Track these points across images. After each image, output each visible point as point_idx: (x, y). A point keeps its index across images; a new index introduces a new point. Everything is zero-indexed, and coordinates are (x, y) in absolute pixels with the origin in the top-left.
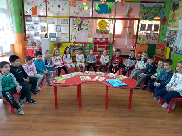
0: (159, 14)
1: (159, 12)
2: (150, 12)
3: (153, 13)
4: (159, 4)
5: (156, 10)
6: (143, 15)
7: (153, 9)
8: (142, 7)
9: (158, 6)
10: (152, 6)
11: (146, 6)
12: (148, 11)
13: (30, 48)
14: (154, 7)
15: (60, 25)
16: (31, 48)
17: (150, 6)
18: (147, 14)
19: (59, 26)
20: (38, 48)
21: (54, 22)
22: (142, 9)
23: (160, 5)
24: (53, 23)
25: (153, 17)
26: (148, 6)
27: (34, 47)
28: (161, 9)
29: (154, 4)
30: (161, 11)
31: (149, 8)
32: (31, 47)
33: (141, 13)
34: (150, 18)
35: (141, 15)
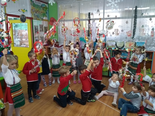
0: (46, 14)
1: (45, 12)
2: (40, 10)
3: (42, 13)
4: (45, 4)
5: (43, 9)
6: (35, 13)
7: (41, 8)
8: (32, 4)
9: (44, 6)
10: (40, 5)
11: (36, 4)
12: (38, 9)
14: (42, 6)
17: (39, 4)
18: (37, 12)
22: (33, 6)
23: (45, 6)
28: (46, 9)
29: (42, 3)
30: (47, 12)
31: (38, 6)
33: (32, 11)
34: (41, 17)
35: (33, 13)
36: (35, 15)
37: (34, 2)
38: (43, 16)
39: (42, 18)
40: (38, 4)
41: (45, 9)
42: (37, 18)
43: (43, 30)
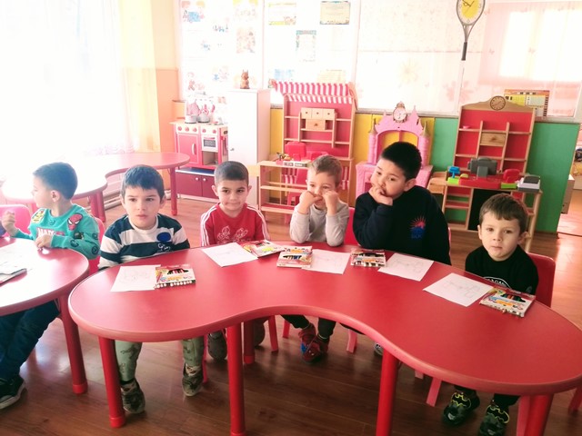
13: (188, 129)
15: (313, 32)
16: (191, 131)
19: (310, 36)
20: (214, 132)
21: (292, 17)
24: (287, 23)
27: (203, 126)
32: (191, 127)
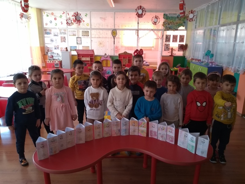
0: (183, 24)
1: (182, 22)
2: (174, 22)
3: (177, 23)
5: (180, 19)
6: (167, 25)
7: (177, 19)
8: (165, 17)
10: (176, 16)
11: (170, 16)
12: (171, 21)
14: (178, 17)
16: (51, 62)
17: (174, 16)
18: (170, 24)
20: (58, 62)
22: (166, 19)
25: (177, 27)
26: (171, 16)
28: (185, 18)
30: (185, 21)
31: (172, 18)
33: (164, 24)
34: (174, 28)
35: (165, 25)
36: (167, 27)
37: (168, 15)
38: (178, 27)
39: (176, 28)
40: (172, 16)
41: (182, 19)
42: (169, 29)
43: (176, 41)
